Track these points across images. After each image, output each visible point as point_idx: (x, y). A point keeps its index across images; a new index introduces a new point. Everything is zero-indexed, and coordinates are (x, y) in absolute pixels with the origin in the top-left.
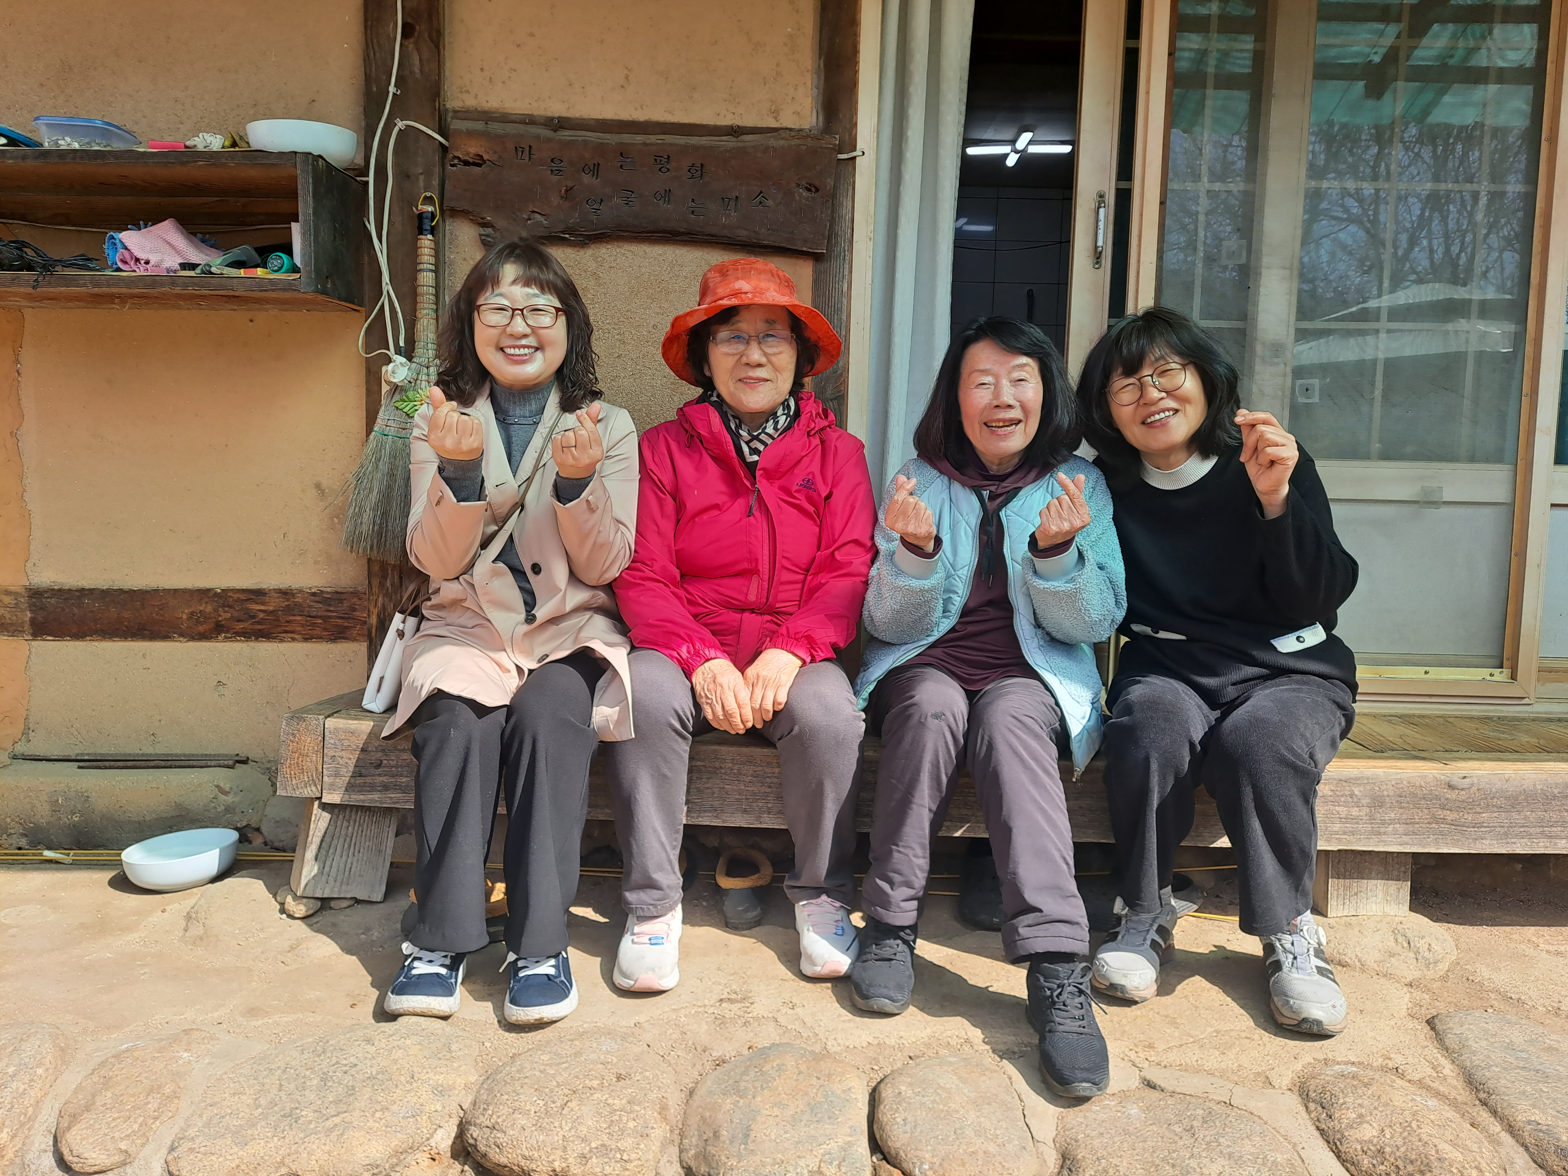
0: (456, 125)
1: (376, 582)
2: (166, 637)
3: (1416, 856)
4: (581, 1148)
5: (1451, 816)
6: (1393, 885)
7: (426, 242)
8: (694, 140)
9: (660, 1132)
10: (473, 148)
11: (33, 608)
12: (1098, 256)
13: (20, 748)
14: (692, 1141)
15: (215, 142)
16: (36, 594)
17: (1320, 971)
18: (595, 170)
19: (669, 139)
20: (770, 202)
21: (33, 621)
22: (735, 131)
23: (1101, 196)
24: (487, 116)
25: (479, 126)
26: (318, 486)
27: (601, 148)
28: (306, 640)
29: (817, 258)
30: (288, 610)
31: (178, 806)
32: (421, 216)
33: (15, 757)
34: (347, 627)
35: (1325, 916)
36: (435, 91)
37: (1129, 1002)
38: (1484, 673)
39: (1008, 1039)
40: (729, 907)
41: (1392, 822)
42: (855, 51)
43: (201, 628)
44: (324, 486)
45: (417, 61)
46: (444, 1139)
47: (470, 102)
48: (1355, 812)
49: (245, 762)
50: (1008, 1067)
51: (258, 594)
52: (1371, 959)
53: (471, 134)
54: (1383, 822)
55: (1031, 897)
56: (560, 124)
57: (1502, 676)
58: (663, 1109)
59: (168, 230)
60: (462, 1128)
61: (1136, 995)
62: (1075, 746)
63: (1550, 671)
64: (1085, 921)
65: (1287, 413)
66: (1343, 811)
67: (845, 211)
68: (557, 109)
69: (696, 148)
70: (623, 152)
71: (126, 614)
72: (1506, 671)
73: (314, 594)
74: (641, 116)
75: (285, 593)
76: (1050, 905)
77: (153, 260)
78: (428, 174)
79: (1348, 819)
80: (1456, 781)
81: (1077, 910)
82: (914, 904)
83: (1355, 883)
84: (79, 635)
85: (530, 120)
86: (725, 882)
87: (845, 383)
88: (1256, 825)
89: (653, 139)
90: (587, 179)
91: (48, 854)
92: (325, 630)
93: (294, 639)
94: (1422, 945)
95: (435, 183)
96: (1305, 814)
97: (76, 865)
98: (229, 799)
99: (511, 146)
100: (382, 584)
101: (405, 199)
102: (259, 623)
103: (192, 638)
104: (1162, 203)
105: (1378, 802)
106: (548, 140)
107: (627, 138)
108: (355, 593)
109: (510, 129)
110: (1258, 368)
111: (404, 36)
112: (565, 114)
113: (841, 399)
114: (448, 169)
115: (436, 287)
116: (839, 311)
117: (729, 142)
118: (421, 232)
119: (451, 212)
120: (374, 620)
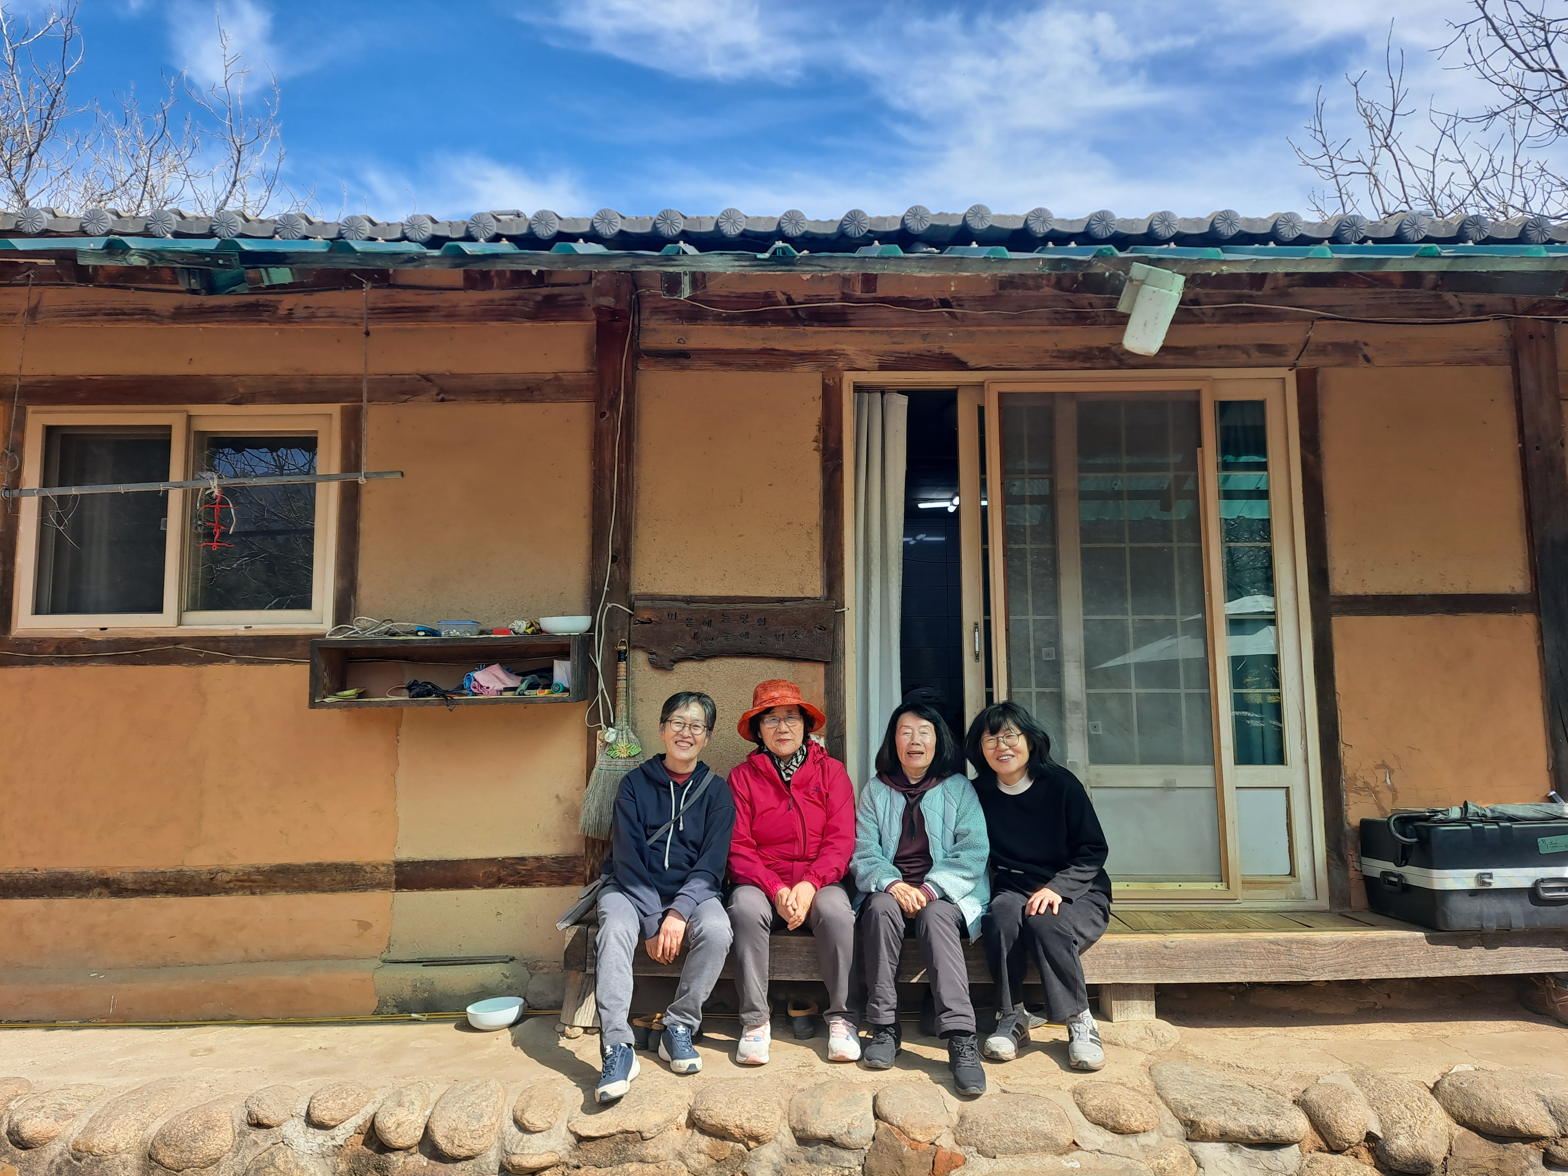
0: (637, 604)
1: (589, 851)
2: (470, 887)
3: (1158, 986)
4: (747, 1115)
5: (1167, 963)
6: (1146, 1003)
7: (622, 665)
8: (760, 606)
9: (779, 1112)
10: (646, 615)
11: (397, 873)
12: (977, 656)
13: (385, 956)
14: (794, 1117)
15: (521, 626)
16: (399, 865)
17: (1091, 1040)
18: (709, 623)
19: (748, 606)
20: (801, 636)
21: (396, 880)
22: (781, 600)
23: (976, 624)
24: (653, 598)
25: (649, 603)
26: (557, 797)
27: (712, 612)
28: (548, 885)
29: (826, 663)
30: (539, 868)
31: (482, 985)
32: (619, 652)
33: (384, 961)
34: (571, 877)
35: (1112, 1021)
36: (627, 587)
37: (1001, 1061)
38: (1212, 885)
39: (940, 1077)
40: (798, 1026)
41: (1138, 967)
42: (842, 558)
43: (490, 881)
44: (561, 796)
45: (618, 574)
46: (683, 1119)
47: (644, 590)
48: (1118, 962)
49: (512, 959)
50: (940, 1087)
51: (522, 860)
52: (1130, 1042)
53: (645, 608)
54: (1133, 967)
55: (947, 1004)
56: (690, 600)
57: (1221, 886)
58: (779, 1104)
59: (496, 669)
60: (690, 1114)
61: (1004, 1057)
62: (969, 929)
63: (1250, 883)
64: (973, 1016)
65: (1086, 740)
66: (1112, 962)
67: (840, 638)
68: (688, 592)
69: (761, 610)
70: (723, 614)
71: (449, 874)
72: (1224, 884)
73: (553, 859)
74: (731, 593)
75: (538, 859)
76: (956, 1007)
77: (491, 687)
78: (623, 629)
79: (1114, 966)
80: (1168, 944)
81: (970, 1010)
82: (893, 1013)
83: (1125, 1003)
84: (421, 888)
85: (674, 599)
86: (793, 1013)
87: (844, 728)
88: (1047, 964)
89: (739, 606)
90: (705, 628)
91: (414, 1016)
92: (559, 879)
93: (541, 886)
94: (1159, 1034)
95: (626, 634)
96: (1070, 958)
97: (429, 1021)
98: (509, 981)
99: (666, 614)
100: (593, 851)
101: (610, 643)
102: (522, 877)
103: (485, 887)
104: (1007, 630)
105: (1129, 956)
106: (686, 609)
107: (724, 606)
108: (576, 857)
109: (665, 604)
110: (1068, 715)
111: (612, 562)
112: (693, 594)
113: (842, 737)
114: (632, 626)
115: (627, 688)
116: (839, 690)
117: (778, 606)
118: (619, 660)
119: (634, 647)
120: (588, 873)
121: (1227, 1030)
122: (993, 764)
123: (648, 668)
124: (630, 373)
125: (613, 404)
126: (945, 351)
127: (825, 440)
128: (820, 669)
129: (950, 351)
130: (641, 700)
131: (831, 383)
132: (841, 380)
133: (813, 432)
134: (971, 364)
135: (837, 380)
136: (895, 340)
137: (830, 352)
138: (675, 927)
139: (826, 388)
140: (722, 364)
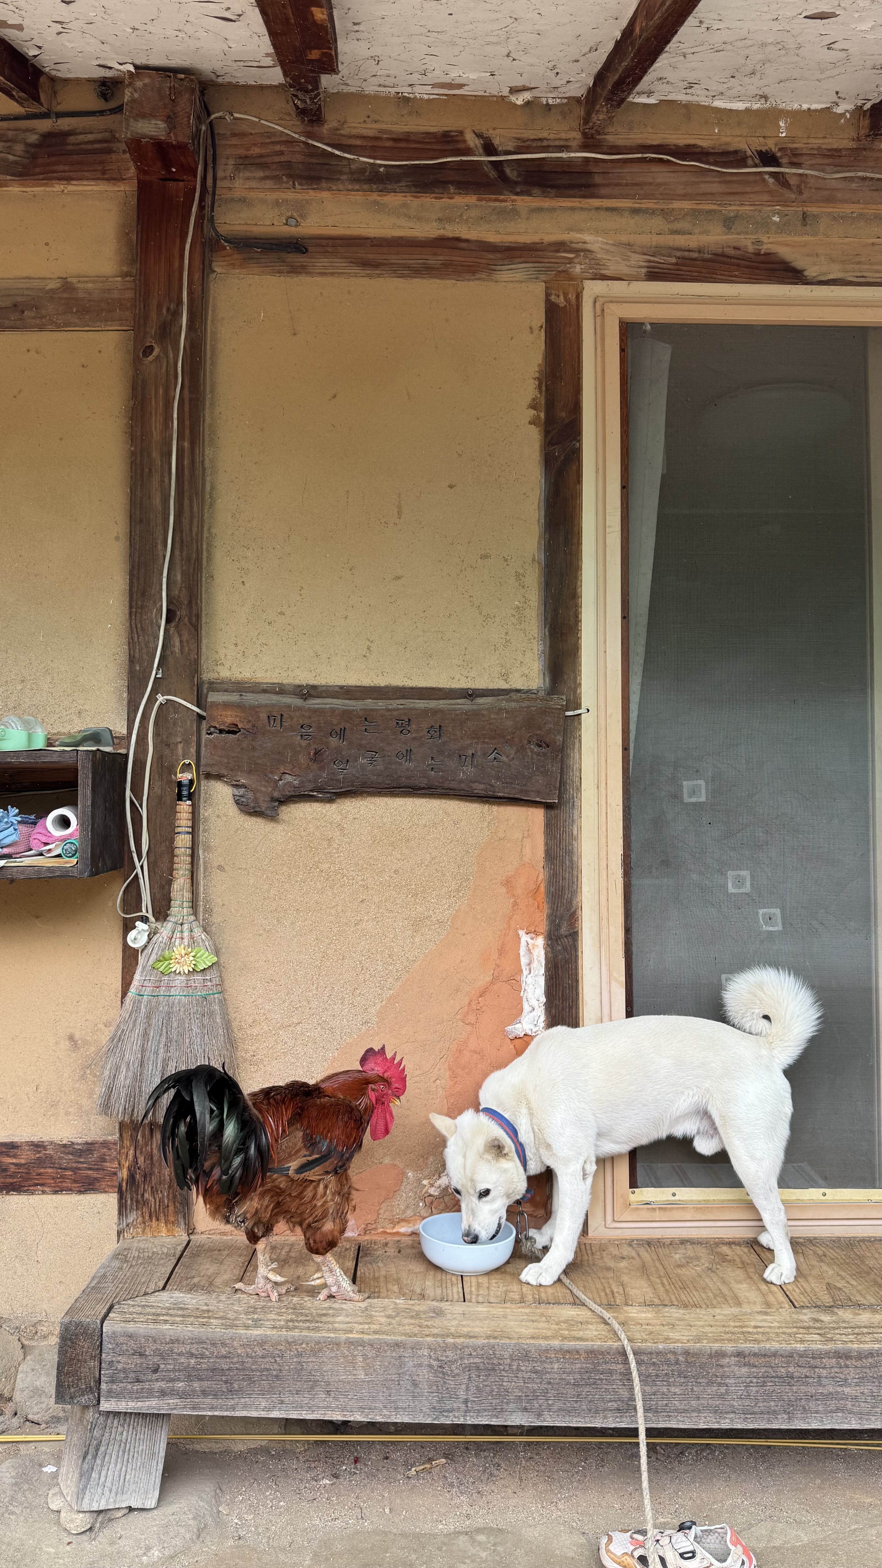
0: (214, 697)
1: (127, 1135)
7: (184, 806)
8: (432, 704)
10: (229, 718)
18: (342, 734)
19: (410, 703)
20: (504, 758)
22: (471, 694)
24: (240, 687)
25: (234, 697)
26: (71, 1038)
27: (346, 714)
28: (56, 1192)
29: (548, 807)
30: (40, 1162)
32: (180, 784)
34: (96, 1179)
36: (194, 667)
42: (577, 620)
44: (77, 1037)
45: (177, 644)
47: (225, 673)
51: (10, 1147)
53: (226, 705)
56: (308, 692)
67: (573, 763)
68: (304, 677)
69: (435, 712)
70: (367, 717)
73: (65, 1146)
74: (381, 682)
75: (38, 1146)
78: (186, 742)
85: (280, 690)
87: (577, 918)
89: (394, 704)
90: (334, 741)
92: (75, 1181)
93: (44, 1192)
95: (193, 750)
99: (263, 716)
100: (133, 1138)
101: (165, 768)
102: (11, 1176)
106: (299, 709)
107: (369, 703)
108: (105, 1144)
109: (264, 699)
111: (168, 621)
112: (312, 682)
113: (574, 935)
114: (205, 737)
115: (194, 848)
116: (570, 853)
117: (464, 705)
118: (180, 797)
119: (208, 776)
120: (124, 1174)
123: (232, 810)
124: (197, 276)
125: (167, 332)
126: (764, 249)
127: (550, 406)
128: (537, 816)
129: (774, 248)
130: (221, 868)
131: (561, 301)
132: (579, 296)
133: (529, 390)
134: (811, 272)
135: (572, 297)
136: (677, 226)
137: (560, 246)
139: (551, 310)
140: (365, 264)
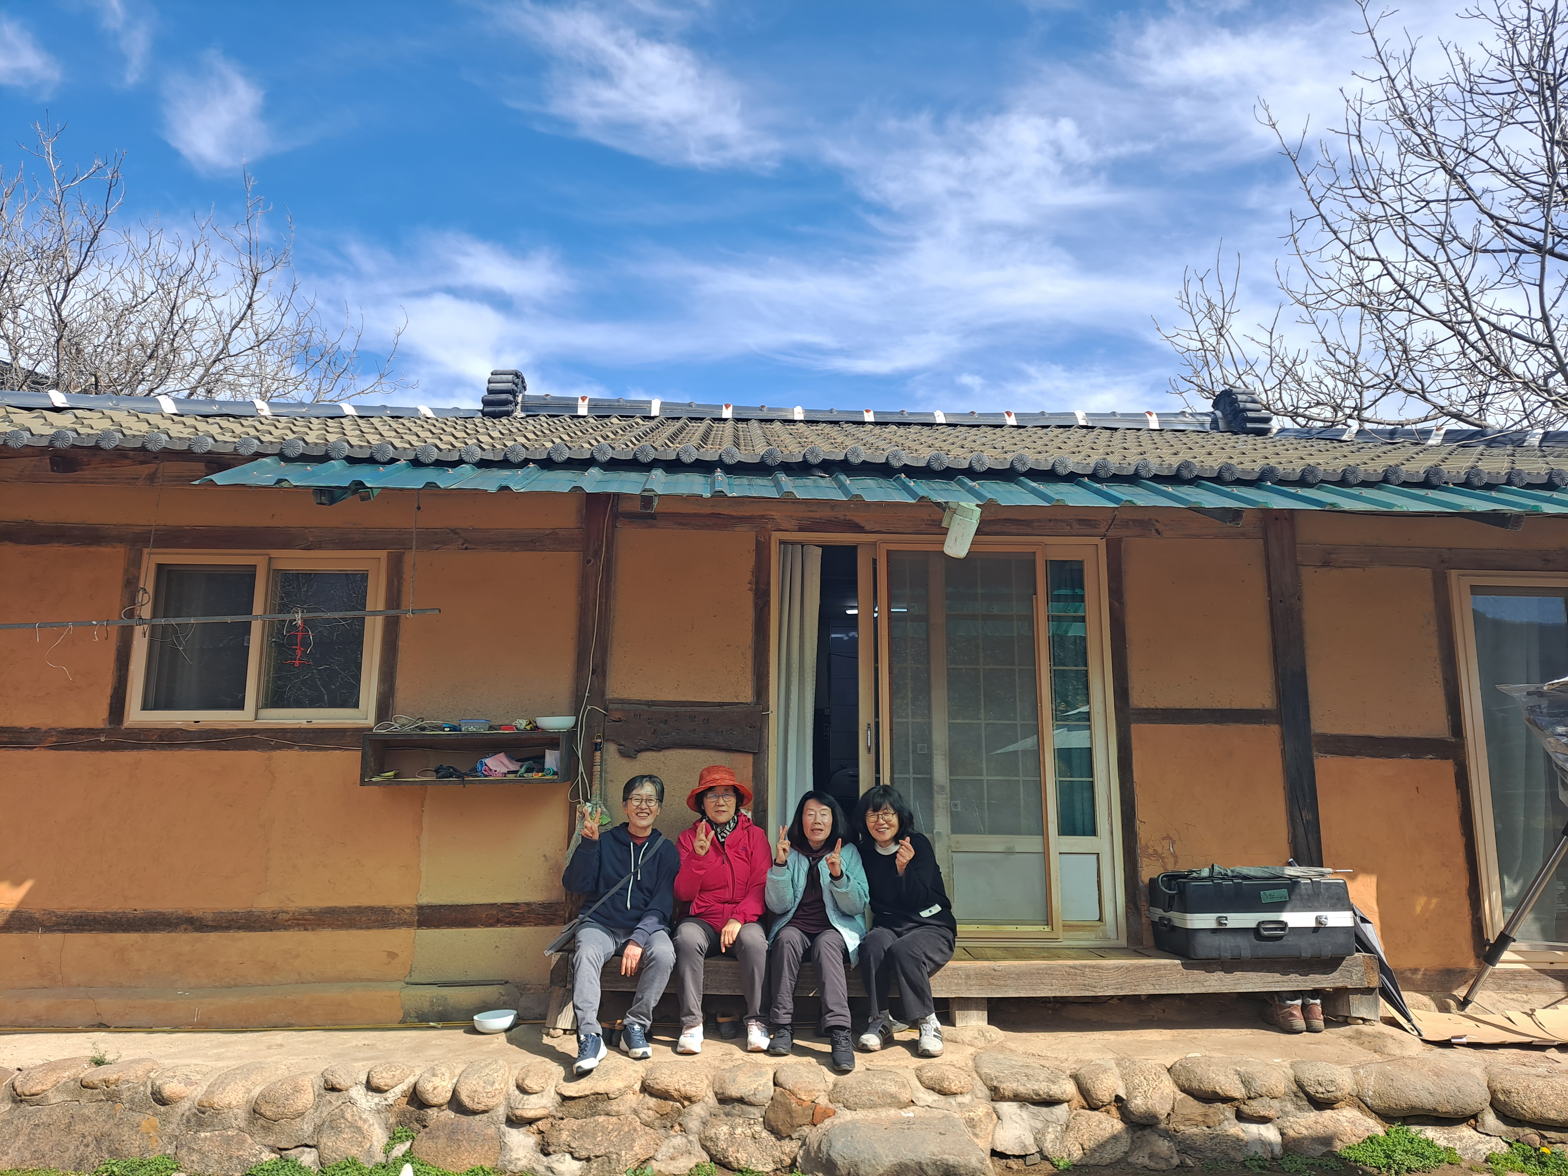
0: (611, 706)
1: (568, 898)
2: (475, 926)
3: (990, 1000)
5: (995, 982)
6: (980, 1013)
7: (598, 753)
8: (705, 709)
9: (706, 1082)
10: (617, 716)
11: (419, 914)
12: (869, 749)
13: (407, 979)
14: (717, 1085)
15: (522, 723)
16: (420, 908)
17: (935, 1036)
18: (666, 722)
19: (696, 709)
20: (736, 733)
21: (418, 920)
22: (721, 705)
23: (869, 725)
24: (622, 702)
25: (619, 706)
26: (545, 856)
27: (667, 713)
28: (535, 925)
29: (754, 754)
30: (529, 912)
31: (484, 1001)
32: (596, 744)
33: (407, 983)
34: (554, 919)
35: (954, 1025)
36: (603, 694)
37: (869, 1051)
38: (1041, 928)
41: (974, 985)
42: (768, 673)
43: (491, 921)
44: (547, 855)
45: (596, 683)
46: (637, 1087)
47: (616, 696)
48: (960, 981)
49: (507, 982)
50: (823, 1067)
51: (517, 904)
52: (967, 1040)
53: (617, 710)
54: (971, 985)
55: (831, 1007)
56: (651, 704)
57: (1047, 929)
58: (707, 1077)
59: (501, 756)
60: (643, 1083)
61: (872, 1048)
62: (851, 956)
63: (1069, 926)
64: (849, 1016)
65: (949, 815)
66: (956, 981)
67: (765, 734)
68: (650, 697)
69: (706, 712)
70: (676, 714)
71: (459, 916)
72: (1050, 927)
73: (540, 904)
74: (683, 699)
75: (527, 904)
76: (836, 1009)
77: (498, 770)
78: (599, 726)
79: (957, 984)
80: (996, 968)
81: (848, 1012)
83: (966, 1012)
84: (437, 926)
85: (639, 703)
87: (767, 804)
89: (689, 709)
90: (662, 725)
91: (432, 1024)
92: (544, 920)
93: (530, 925)
94: (988, 1035)
95: (602, 730)
96: (920, 975)
97: (443, 1028)
98: (505, 998)
99: (632, 714)
100: (571, 899)
101: (589, 737)
102: (516, 918)
103: (487, 926)
104: (891, 730)
105: (968, 977)
106: (647, 710)
107: (677, 709)
108: (558, 903)
109: (632, 707)
110: (936, 796)
111: (592, 673)
112: (654, 699)
113: (765, 811)
114: (607, 724)
115: (601, 772)
116: (764, 774)
117: (718, 709)
118: (596, 750)
119: (607, 740)
120: (567, 915)
121: (1040, 1034)
122: (874, 833)
123: (617, 756)
124: (610, 530)
125: (597, 553)
126: (848, 518)
127: (757, 583)
128: (750, 758)
129: (852, 518)
130: (611, 781)
131: (762, 540)
132: (770, 538)
133: (749, 576)
134: (867, 528)
135: (767, 538)
136: (811, 509)
137: (762, 517)
138: (633, 953)
139: (758, 543)
140: (680, 524)
